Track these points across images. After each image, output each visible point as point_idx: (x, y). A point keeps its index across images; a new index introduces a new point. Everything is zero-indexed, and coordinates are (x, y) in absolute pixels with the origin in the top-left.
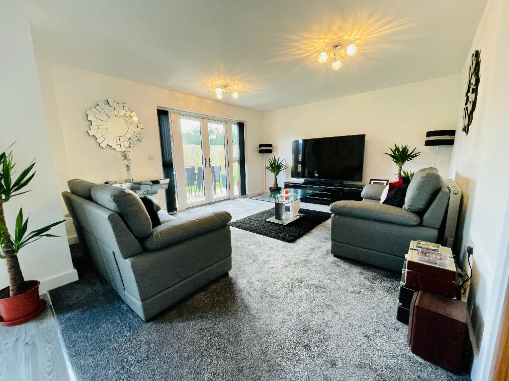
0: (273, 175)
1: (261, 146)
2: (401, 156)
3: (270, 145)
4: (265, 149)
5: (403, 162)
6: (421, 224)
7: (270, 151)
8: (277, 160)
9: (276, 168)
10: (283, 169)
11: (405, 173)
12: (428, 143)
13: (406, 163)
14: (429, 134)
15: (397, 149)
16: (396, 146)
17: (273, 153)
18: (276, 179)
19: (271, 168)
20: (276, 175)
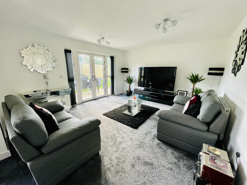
0: (128, 85)
1: (122, 69)
2: (195, 79)
3: (127, 69)
4: (125, 70)
5: (196, 83)
6: (208, 131)
7: (127, 72)
8: (130, 77)
9: (130, 81)
10: (134, 81)
11: (196, 89)
12: (209, 74)
13: (197, 83)
14: (210, 69)
15: (193, 75)
16: (192, 74)
17: (129, 73)
18: (130, 87)
19: (127, 81)
20: (130, 85)
